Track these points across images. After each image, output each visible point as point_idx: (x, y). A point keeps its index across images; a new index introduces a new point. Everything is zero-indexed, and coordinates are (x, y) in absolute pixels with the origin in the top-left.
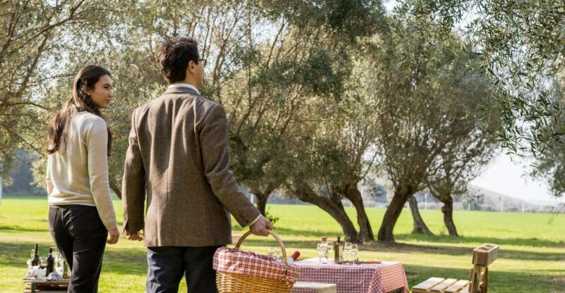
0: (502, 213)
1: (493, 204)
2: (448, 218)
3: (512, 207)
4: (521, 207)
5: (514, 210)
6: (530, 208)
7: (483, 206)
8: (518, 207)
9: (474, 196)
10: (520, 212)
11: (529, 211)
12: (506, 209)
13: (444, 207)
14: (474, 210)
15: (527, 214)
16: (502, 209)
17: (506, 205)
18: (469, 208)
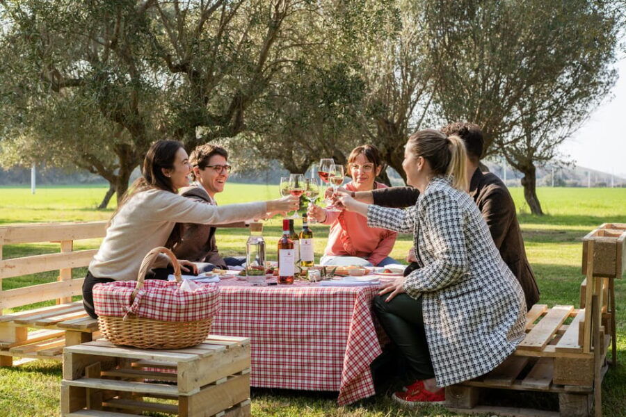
0: (589, 188)
1: (579, 180)
2: (530, 192)
3: (599, 182)
4: (610, 181)
5: (603, 185)
6: (620, 183)
7: (567, 182)
8: (607, 182)
9: (563, 163)
10: (609, 187)
11: (618, 186)
12: (594, 184)
13: (525, 179)
14: (557, 186)
15: (617, 189)
16: (589, 184)
17: (593, 180)
18: (553, 184)
